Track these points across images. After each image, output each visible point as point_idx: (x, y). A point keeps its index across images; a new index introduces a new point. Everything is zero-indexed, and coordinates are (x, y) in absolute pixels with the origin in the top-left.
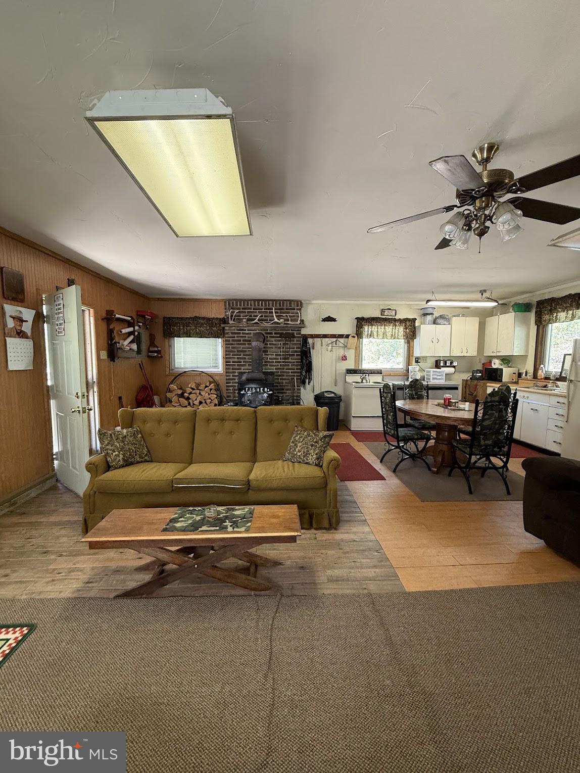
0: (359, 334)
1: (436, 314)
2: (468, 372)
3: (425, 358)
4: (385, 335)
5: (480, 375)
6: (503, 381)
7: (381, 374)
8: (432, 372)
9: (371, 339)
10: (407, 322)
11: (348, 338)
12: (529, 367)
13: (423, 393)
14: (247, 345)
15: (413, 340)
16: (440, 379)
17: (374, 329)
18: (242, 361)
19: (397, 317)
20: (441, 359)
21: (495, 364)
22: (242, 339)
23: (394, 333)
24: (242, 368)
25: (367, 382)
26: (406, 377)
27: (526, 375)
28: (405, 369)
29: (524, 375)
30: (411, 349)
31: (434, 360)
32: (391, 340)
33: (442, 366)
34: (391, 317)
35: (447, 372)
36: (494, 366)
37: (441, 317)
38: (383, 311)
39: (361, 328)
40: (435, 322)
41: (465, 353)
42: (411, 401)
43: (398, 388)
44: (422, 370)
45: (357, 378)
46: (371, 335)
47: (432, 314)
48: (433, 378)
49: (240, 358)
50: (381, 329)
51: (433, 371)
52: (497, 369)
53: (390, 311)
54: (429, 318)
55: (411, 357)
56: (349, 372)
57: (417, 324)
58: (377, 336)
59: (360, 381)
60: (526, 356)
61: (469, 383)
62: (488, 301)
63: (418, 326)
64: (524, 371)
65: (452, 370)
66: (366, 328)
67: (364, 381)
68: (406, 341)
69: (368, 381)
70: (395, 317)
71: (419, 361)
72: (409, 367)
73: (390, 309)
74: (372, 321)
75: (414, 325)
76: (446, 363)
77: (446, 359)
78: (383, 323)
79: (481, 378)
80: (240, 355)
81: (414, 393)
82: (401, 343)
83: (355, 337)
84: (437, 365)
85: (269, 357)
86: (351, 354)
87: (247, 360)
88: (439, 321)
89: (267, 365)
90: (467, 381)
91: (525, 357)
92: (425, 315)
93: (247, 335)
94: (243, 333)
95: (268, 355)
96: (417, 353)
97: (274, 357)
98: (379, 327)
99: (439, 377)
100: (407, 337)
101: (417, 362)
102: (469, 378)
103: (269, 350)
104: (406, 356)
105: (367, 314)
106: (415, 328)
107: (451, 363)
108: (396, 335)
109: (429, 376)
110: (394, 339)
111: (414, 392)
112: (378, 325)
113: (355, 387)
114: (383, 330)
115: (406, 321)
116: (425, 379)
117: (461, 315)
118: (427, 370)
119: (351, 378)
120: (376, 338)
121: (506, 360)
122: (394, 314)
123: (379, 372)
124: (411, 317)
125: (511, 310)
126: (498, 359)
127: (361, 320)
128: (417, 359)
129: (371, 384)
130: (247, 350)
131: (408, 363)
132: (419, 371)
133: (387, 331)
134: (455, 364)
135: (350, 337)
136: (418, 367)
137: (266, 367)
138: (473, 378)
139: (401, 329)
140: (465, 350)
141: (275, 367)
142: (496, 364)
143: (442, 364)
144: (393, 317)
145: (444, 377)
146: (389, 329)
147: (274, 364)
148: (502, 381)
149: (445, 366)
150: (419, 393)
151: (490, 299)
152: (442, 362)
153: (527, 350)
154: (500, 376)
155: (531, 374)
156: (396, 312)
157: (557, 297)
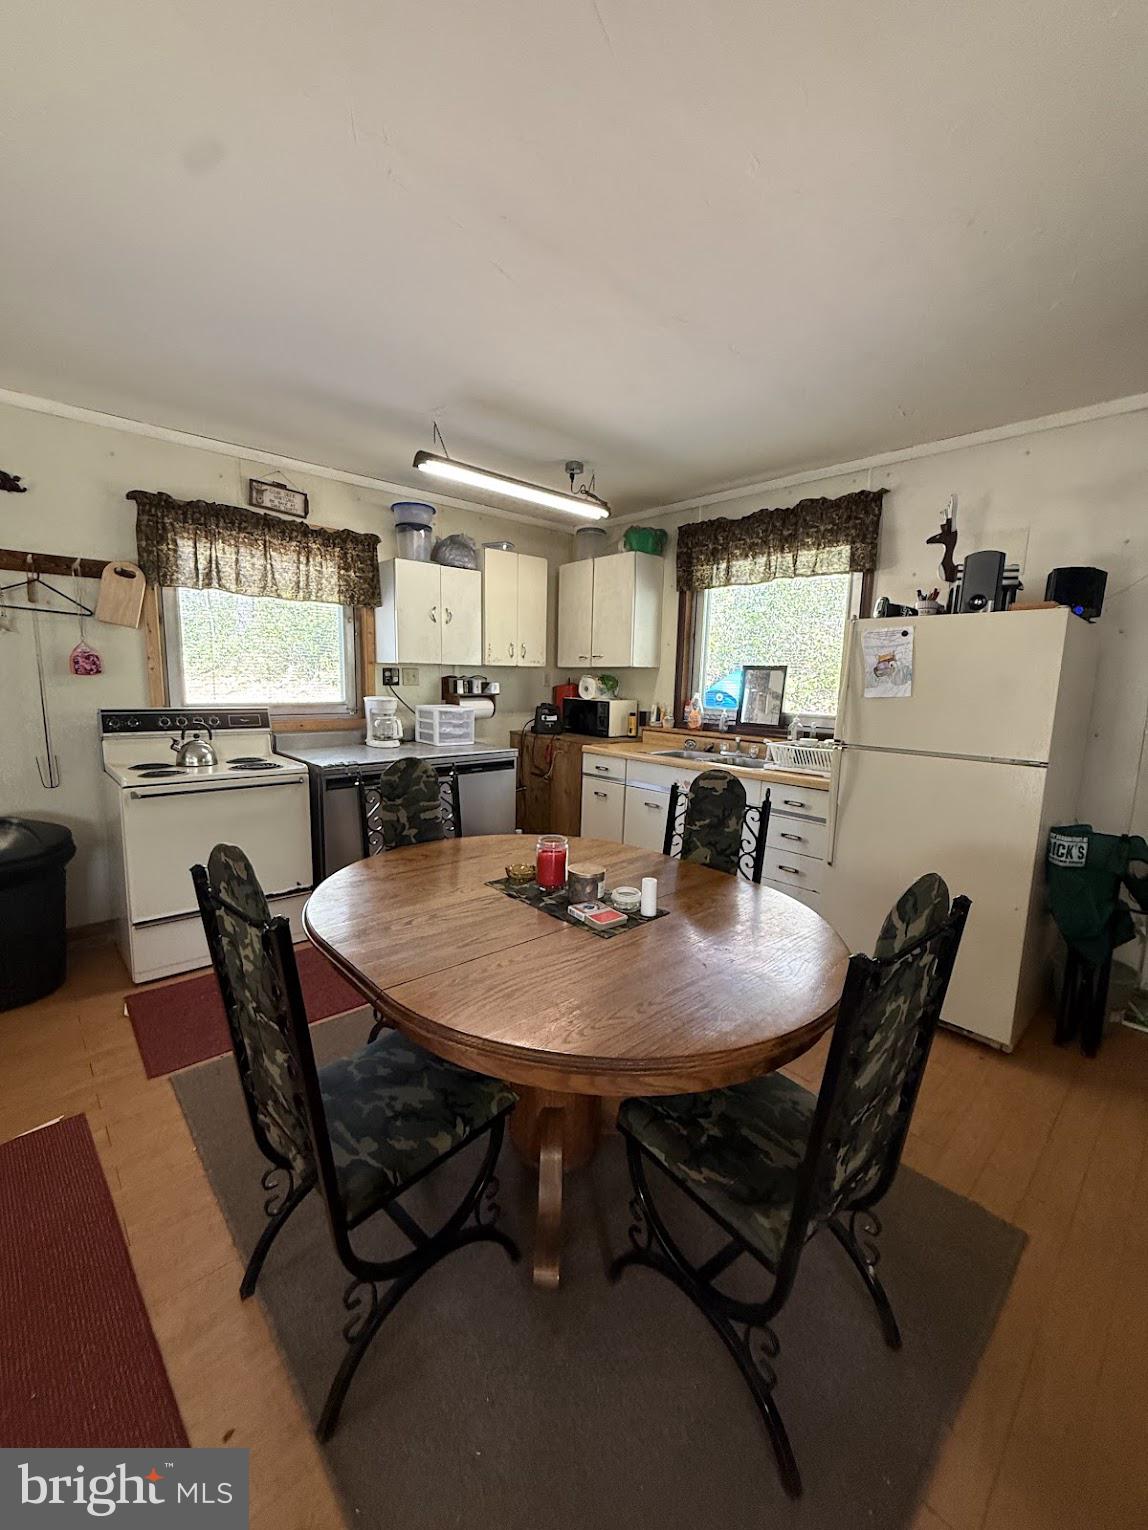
0: (155, 568)
1: (442, 530)
2: (522, 710)
3: (413, 669)
4: (268, 585)
5: (555, 718)
6: (611, 734)
7: (266, 725)
8: (436, 715)
9: (214, 593)
10: (349, 545)
11: (99, 576)
12: (663, 697)
13: (439, 812)
15: (373, 609)
16: (460, 736)
17: (224, 553)
19: (314, 521)
20: (458, 675)
21: (586, 689)
23: (303, 579)
25: (202, 763)
26: (357, 734)
27: (658, 719)
28: (352, 705)
29: (653, 719)
30: (367, 637)
31: (436, 677)
32: (292, 604)
33: (462, 697)
34: (289, 518)
35: (479, 713)
36: (586, 696)
37: (454, 541)
38: (254, 487)
39: (162, 539)
40: (435, 556)
41: (520, 658)
42: (392, 856)
43: (329, 782)
44: (405, 709)
45: (157, 747)
46: (209, 577)
47: (427, 528)
48: (443, 736)
50: (251, 561)
51: (441, 713)
52: (592, 705)
53: (283, 492)
54: (419, 538)
55: (368, 668)
56: (116, 722)
57: (382, 554)
58: (237, 579)
59: (171, 758)
60: (656, 670)
61: (530, 739)
62: (585, 501)
63: (382, 563)
64: (654, 709)
65: (486, 706)
66: (185, 547)
67: (193, 760)
68: (350, 612)
69: (209, 757)
70: (305, 521)
71: (395, 680)
72: (366, 699)
73: (283, 487)
74: (209, 518)
75: (373, 558)
76: (469, 685)
77: (468, 674)
78: (257, 533)
79: (555, 730)
81: (404, 820)
82: (331, 614)
83: (131, 576)
84: (448, 692)
86: (123, 649)
88: (449, 554)
90: (523, 735)
91: (650, 673)
92: (405, 527)
96: (388, 652)
98: (242, 550)
99: (458, 731)
100: (352, 597)
101: (388, 682)
102: (528, 728)
104: (351, 660)
105: (185, 484)
106: (375, 567)
107: (485, 686)
108: (313, 586)
109: (431, 726)
110: (304, 599)
111: (403, 816)
112: (236, 539)
113: (134, 796)
114: (259, 562)
115: (344, 541)
116: (418, 738)
117: (505, 547)
118: (419, 707)
119: (129, 751)
120: (233, 587)
121: (610, 678)
122: (299, 509)
123: (253, 719)
124: (360, 528)
125: (621, 546)
126: (593, 677)
127: (158, 506)
128: (387, 674)
129: (225, 770)
131: (361, 686)
132: (398, 710)
133: (277, 565)
134: (495, 689)
135: (107, 572)
136: (395, 699)
138: (538, 728)
139: (330, 569)
140: (518, 651)
142: (590, 690)
143: (460, 691)
144: (299, 520)
145: (472, 730)
146: (285, 563)
148: (607, 736)
149: (470, 695)
150: (423, 816)
151: (589, 495)
152: (460, 683)
153: (658, 657)
154: (605, 721)
155: (670, 716)
156: (306, 502)
157: (730, 518)
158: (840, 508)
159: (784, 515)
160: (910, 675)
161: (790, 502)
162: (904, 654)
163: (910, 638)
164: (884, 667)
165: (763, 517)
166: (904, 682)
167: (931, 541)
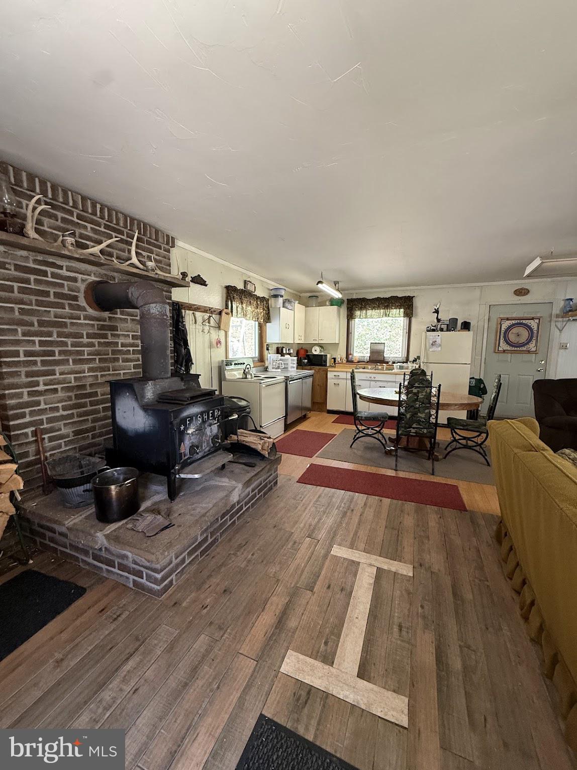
3: (271, 344)
5: (307, 361)
6: (328, 365)
8: (290, 360)
10: (262, 302)
11: (220, 314)
12: (342, 353)
14: (67, 310)
15: (267, 324)
18: (57, 350)
19: (256, 293)
21: (316, 351)
22: (52, 291)
24: (58, 369)
27: (341, 360)
30: (264, 333)
31: (275, 347)
38: (246, 283)
40: (283, 306)
47: (283, 296)
49: (50, 343)
55: (264, 344)
60: (338, 344)
64: (339, 357)
73: (251, 282)
75: (268, 306)
79: (308, 365)
80: (50, 334)
83: (228, 314)
84: (279, 351)
85: (121, 341)
87: (70, 348)
89: (117, 360)
92: (276, 296)
93: (66, 283)
94: (54, 275)
95: (118, 336)
97: (130, 341)
99: (294, 365)
101: (268, 349)
103: (120, 325)
104: (258, 342)
106: (269, 309)
107: (289, 350)
109: (287, 364)
122: (253, 289)
124: (266, 297)
126: (318, 346)
127: (233, 290)
128: (268, 346)
130: (68, 321)
131: (260, 351)
134: (292, 351)
135: (223, 313)
137: (117, 364)
140: (300, 338)
141: (132, 364)
143: (284, 352)
144: (252, 293)
147: (131, 356)
153: (340, 340)
154: (326, 361)
155: (345, 359)
156: (255, 287)
157: (368, 298)
158: (402, 299)
159: (385, 299)
160: (440, 345)
161: (387, 295)
162: (439, 340)
163: (440, 337)
164: (434, 344)
165: (378, 299)
166: (439, 347)
167: (434, 312)
